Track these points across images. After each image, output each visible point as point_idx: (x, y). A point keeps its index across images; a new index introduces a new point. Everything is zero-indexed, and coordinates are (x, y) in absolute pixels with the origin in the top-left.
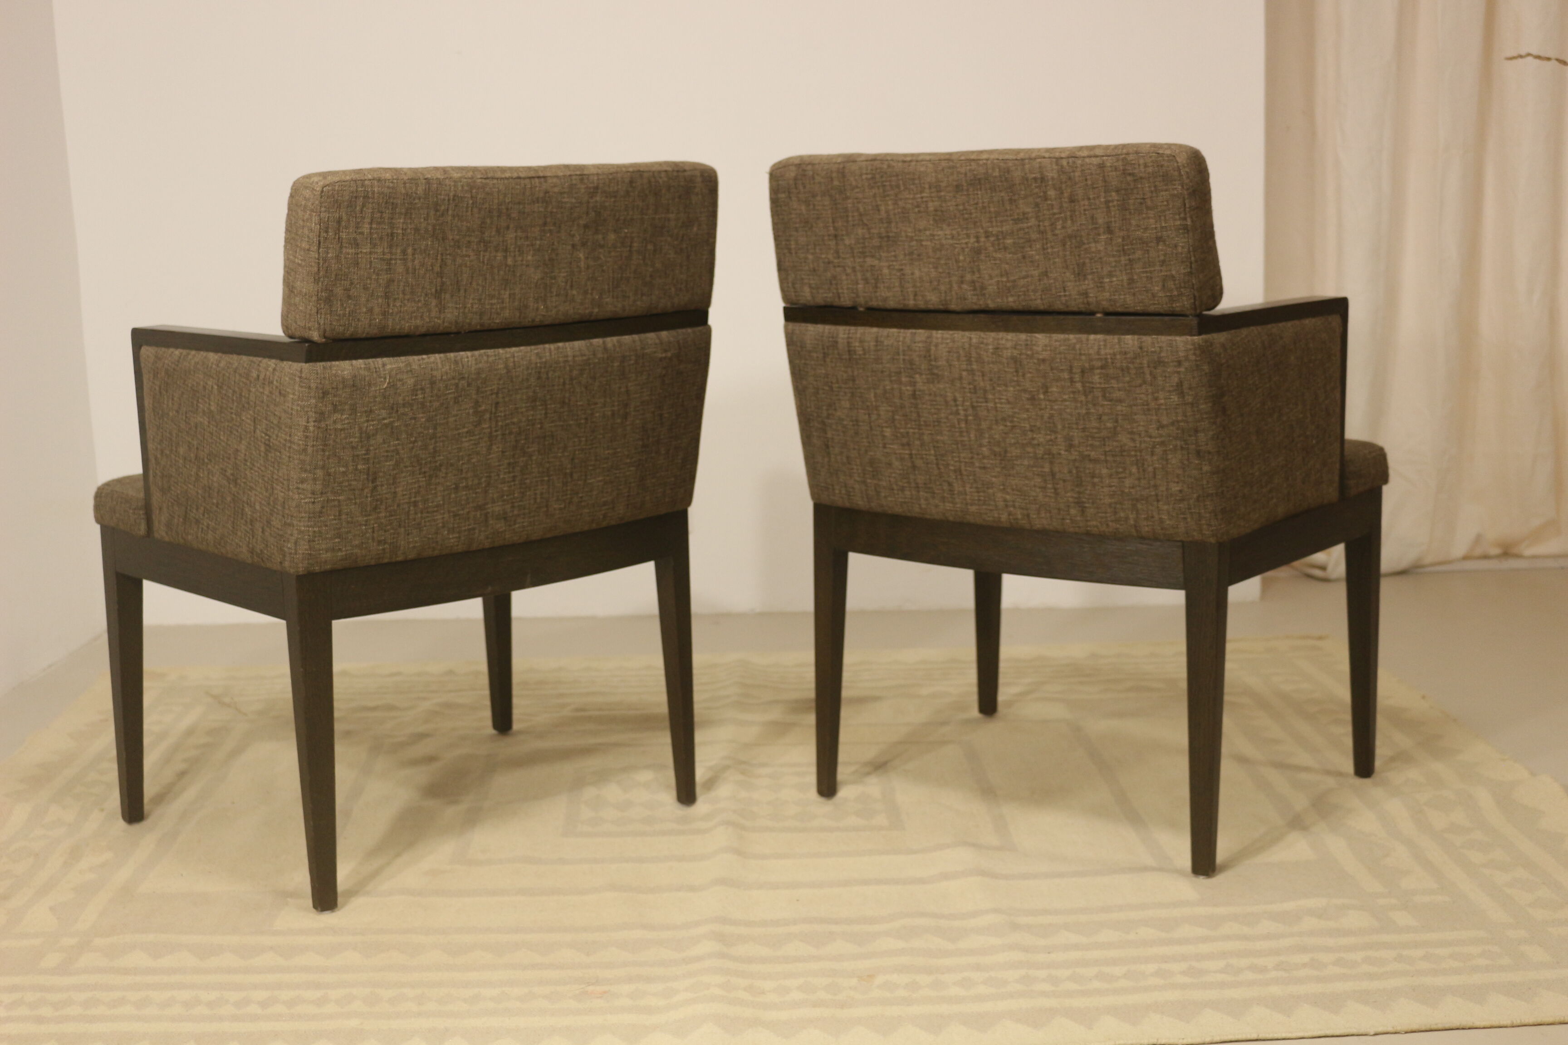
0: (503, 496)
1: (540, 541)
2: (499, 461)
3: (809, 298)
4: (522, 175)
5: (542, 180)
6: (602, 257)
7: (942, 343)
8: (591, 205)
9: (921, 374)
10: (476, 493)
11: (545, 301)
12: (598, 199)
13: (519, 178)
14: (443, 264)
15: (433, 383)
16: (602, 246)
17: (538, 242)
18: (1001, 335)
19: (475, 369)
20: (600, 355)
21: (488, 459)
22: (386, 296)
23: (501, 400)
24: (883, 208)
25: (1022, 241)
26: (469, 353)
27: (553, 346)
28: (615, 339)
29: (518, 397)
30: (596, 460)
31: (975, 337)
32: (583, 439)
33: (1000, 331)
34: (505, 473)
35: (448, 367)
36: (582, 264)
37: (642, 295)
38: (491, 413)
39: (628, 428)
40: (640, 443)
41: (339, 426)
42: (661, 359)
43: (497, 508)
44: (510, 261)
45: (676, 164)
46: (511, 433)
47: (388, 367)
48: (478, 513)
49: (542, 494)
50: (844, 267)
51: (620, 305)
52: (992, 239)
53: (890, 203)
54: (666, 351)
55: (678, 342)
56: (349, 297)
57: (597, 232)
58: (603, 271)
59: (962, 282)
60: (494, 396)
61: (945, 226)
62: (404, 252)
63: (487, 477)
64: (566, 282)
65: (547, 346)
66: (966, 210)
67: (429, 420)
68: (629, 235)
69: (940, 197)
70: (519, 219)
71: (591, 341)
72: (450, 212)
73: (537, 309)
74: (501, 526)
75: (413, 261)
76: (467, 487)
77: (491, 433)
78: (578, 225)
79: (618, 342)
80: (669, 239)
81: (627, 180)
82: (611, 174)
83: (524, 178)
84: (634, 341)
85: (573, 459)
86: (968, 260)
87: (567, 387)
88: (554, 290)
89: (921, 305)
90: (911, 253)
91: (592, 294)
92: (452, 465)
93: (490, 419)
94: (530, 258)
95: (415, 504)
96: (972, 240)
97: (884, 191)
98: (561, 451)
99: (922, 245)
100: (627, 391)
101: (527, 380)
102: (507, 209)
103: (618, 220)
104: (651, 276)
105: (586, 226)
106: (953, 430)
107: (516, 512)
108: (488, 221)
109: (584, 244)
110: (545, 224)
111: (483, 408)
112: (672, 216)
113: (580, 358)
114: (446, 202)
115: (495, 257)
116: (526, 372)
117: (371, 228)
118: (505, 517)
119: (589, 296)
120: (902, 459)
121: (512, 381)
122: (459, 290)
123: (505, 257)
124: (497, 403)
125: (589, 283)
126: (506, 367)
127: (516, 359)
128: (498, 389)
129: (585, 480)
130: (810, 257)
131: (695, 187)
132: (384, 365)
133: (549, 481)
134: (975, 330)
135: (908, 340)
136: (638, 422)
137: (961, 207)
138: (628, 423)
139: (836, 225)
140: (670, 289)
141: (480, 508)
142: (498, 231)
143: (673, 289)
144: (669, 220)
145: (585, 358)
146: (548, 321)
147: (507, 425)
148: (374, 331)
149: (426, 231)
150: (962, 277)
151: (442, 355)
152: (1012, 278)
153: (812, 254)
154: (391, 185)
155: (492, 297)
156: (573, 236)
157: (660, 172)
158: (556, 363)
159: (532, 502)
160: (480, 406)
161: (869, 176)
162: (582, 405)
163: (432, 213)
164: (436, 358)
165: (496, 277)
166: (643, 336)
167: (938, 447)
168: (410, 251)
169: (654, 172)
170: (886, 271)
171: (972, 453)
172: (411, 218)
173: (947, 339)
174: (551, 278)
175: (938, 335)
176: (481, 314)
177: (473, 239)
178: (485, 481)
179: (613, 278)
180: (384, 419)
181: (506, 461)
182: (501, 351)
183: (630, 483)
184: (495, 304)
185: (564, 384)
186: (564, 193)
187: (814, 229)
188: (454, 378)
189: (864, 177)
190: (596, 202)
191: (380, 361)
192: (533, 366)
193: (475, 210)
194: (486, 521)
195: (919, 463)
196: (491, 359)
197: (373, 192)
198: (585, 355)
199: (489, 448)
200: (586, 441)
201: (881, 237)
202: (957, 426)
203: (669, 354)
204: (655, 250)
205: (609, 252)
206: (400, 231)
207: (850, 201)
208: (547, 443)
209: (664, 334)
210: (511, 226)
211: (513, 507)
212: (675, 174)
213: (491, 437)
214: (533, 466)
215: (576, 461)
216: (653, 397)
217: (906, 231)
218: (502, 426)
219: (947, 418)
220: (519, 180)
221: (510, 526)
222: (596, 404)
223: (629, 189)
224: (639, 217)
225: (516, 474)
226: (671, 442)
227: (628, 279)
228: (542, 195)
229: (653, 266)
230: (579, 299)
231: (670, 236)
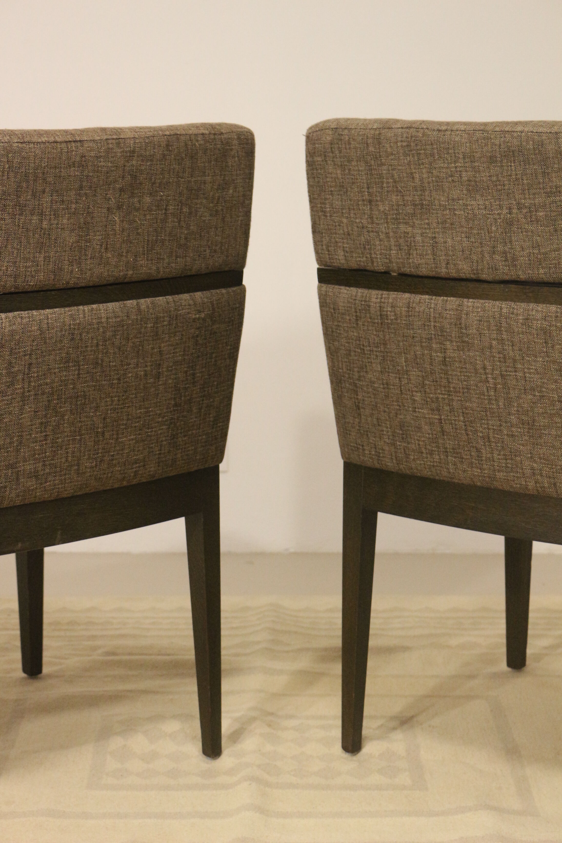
0: (35, 455)
1: (72, 499)
2: (31, 421)
3: (343, 261)
4: (59, 138)
5: (79, 144)
6: (137, 219)
7: (473, 312)
8: (127, 169)
9: (452, 341)
10: (7, 452)
11: (79, 263)
12: (134, 162)
13: (56, 142)
16: (138, 210)
17: (74, 206)
18: (532, 305)
19: (9, 331)
20: (134, 317)
21: (21, 419)
23: (34, 361)
24: (417, 176)
25: (554, 214)
27: (86, 308)
28: (149, 300)
29: (52, 357)
30: (128, 420)
31: (505, 306)
32: (116, 399)
33: (531, 302)
34: (37, 433)
36: (117, 227)
37: (177, 257)
38: (24, 374)
39: (161, 388)
40: (173, 402)
42: (194, 320)
43: (29, 467)
44: (45, 224)
45: (212, 126)
48: (10, 471)
49: (73, 452)
50: (377, 232)
51: (154, 268)
52: (525, 211)
53: (424, 171)
54: (199, 312)
55: (212, 303)
57: (132, 195)
58: (138, 234)
59: (494, 253)
61: (478, 197)
63: (19, 436)
65: (81, 307)
66: (499, 181)
68: (164, 198)
69: (474, 168)
70: (55, 183)
71: (125, 302)
73: (72, 271)
74: (31, 483)
77: (23, 393)
78: (114, 189)
79: (152, 303)
80: (204, 201)
81: (163, 144)
82: (148, 138)
83: (61, 143)
84: (168, 303)
85: (104, 419)
86: (500, 230)
87: (101, 347)
88: (89, 253)
89: (454, 274)
90: (445, 222)
91: (126, 257)
93: (23, 379)
94: (65, 221)
96: (505, 211)
97: (419, 159)
98: (92, 410)
99: (455, 214)
100: (160, 352)
101: (61, 341)
102: (43, 173)
103: (154, 183)
104: (186, 238)
105: (121, 190)
106: (482, 397)
107: (47, 471)
108: (24, 185)
109: (119, 208)
110: (81, 188)
111: (16, 369)
112: (208, 179)
113: (114, 320)
115: (31, 220)
116: (59, 334)
118: (35, 475)
119: (124, 259)
120: (431, 424)
121: (45, 343)
123: (41, 221)
124: (30, 364)
125: (124, 246)
126: (40, 329)
127: (50, 321)
128: (32, 350)
129: (117, 439)
130: (345, 220)
131: (231, 150)
133: (80, 440)
134: (506, 300)
135: (439, 307)
136: (170, 382)
137: (494, 179)
138: (160, 383)
139: (371, 190)
140: (205, 251)
141: (11, 466)
142: (34, 195)
143: (208, 251)
144: (205, 183)
145: (118, 320)
146: (82, 283)
147: (40, 385)
150: (494, 247)
152: (543, 251)
153: (347, 218)
155: (26, 260)
156: (109, 199)
157: (196, 135)
158: (90, 325)
159: (64, 460)
160: (13, 367)
161: (405, 144)
162: (115, 366)
165: (31, 241)
166: (177, 297)
167: (467, 414)
169: (190, 135)
170: (419, 238)
171: (500, 420)
173: (478, 308)
174: (86, 241)
175: (469, 303)
176: (16, 277)
177: (8, 202)
178: (17, 440)
179: (148, 241)
181: (38, 421)
182: (35, 313)
183: (162, 441)
184: (29, 267)
185: (97, 345)
186: (101, 157)
187: (349, 193)
189: (399, 144)
190: (133, 166)
192: (67, 327)
193: (12, 174)
194: (18, 479)
195: (448, 428)
196: (24, 321)
198: (119, 317)
199: (21, 409)
200: (119, 400)
201: (415, 205)
202: (486, 394)
203: (203, 315)
204: (190, 213)
205: (145, 215)
207: (385, 167)
208: (79, 403)
209: (198, 295)
210: (47, 190)
211: (44, 465)
212: (212, 137)
213: (24, 399)
214: (65, 425)
215: (108, 420)
216: (186, 357)
217: (439, 200)
218: (35, 387)
219: (477, 386)
220: (55, 144)
221: (41, 484)
222: (130, 364)
223: (165, 152)
224: (175, 180)
225: (48, 433)
226: (203, 400)
227: (163, 241)
228: (78, 159)
229: (188, 228)
230: (113, 261)
231: (206, 198)
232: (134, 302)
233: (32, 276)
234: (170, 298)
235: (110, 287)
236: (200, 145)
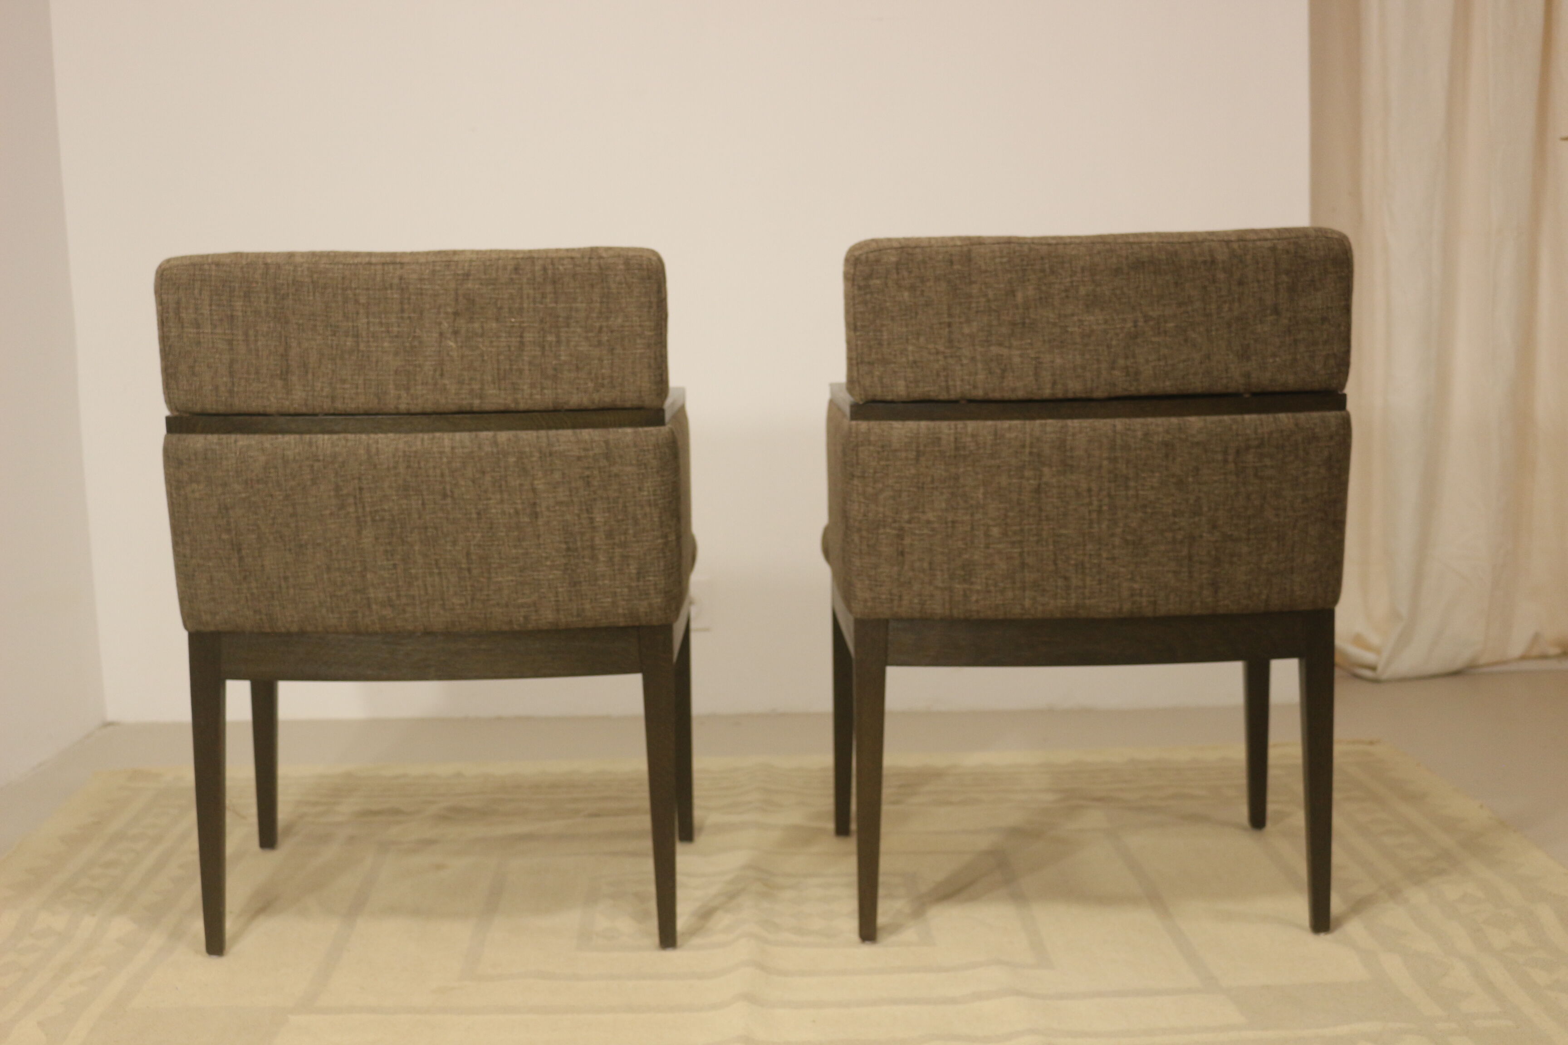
0: (384, 583)
2: (373, 547)
4: (374, 260)
6: (481, 346)
8: (460, 292)
10: (352, 576)
11: (408, 389)
12: (470, 286)
14: (287, 348)
15: (286, 462)
16: (480, 336)
17: (395, 329)
19: (332, 453)
20: (487, 449)
21: (360, 544)
22: (231, 374)
23: (365, 486)
26: (326, 437)
27: (426, 436)
28: (511, 434)
29: (386, 483)
30: (501, 558)
32: (479, 535)
34: (383, 560)
35: (301, 449)
36: (454, 354)
37: (544, 389)
38: (355, 497)
39: (542, 529)
40: (564, 546)
41: (197, 495)
42: (579, 458)
43: (380, 595)
44: (363, 347)
46: (382, 520)
47: (240, 443)
48: (358, 597)
49: (433, 586)
51: (510, 398)
54: (587, 450)
56: (194, 374)
57: (471, 320)
58: (484, 361)
60: (356, 481)
62: (246, 334)
63: (362, 561)
64: (435, 371)
65: (420, 435)
67: (287, 497)
68: (517, 324)
70: (369, 305)
72: (291, 297)
73: (400, 397)
74: (388, 612)
75: (256, 341)
76: (339, 569)
77: (358, 518)
78: (446, 313)
80: (579, 330)
81: (511, 267)
83: (376, 264)
85: (468, 554)
87: (447, 478)
88: (419, 378)
91: (469, 384)
92: (319, 545)
93: (355, 503)
94: (386, 344)
95: (286, 578)
98: (450, 544)
100: (534, 490)
101: (395, 468)
102: (355, 295)
103: (501, 308)
104: (555, 369)
105: (456, 314)
107: (404, 600)
108: (333, 305)
109: (455, 333)
110: (402, 311)
111: (345, 491)
112: (581, 306)
113: (461, 451)
114: (285, 286)
115: (345, 342)
116: (392, 460)
117: (211, 310)
118: (390, 603)
119: (466, 387)
121: (376, 468)
122: (307, 372)
123: (357, 343)
124: (361, 489)
125: (465, 373)
126: (368, 453)
127: (380, 446)
128: (361, 474)
129: (489, 578)
132: (236, 441)
133: (440, 573)
136: (555, 523)
138: (540, 523)
140: (586, 384)
141: (359, 591)
142: (346, 316)
143: (590, 385)
144: (577, 310)
145: (466, 450)
147: (376, 511)
148: (222, 409)
149: (267, 314)
151: (297, 436)
154: (228, 269)
155: (344, 381)
156: (440, 324)
157: (561, 259)
158: (430, 453)
159: (422, 592)
160: (341, 490)
162: (471, 499)
163: (272, 296)
164: (290, 439)
165: (348, 363)
166: (552, 433)
168: (251, 332)
172: (250, 301)
174: (415, 366)
176: (333, 398)
178: (361, 565)
179: (498, 369)
180: (240, 493)
181: (382, 549)
182: (364, 436)
183: (556, 587)
184: (347, 389)
185: (442, 475)
186: (424, 279)
188: (308, 459)
190: (468, 289)
191: (233, 437)
192: (401, 454)
193: (318, 294)
194: (369, 606)
196: (349, 444)
197: (210, 276)
198: (468, 448)
199: (359, 532)
203: (591, 454)
204: (559, 342)
205: (491, 342)
206: (240, 314)
208: (430, 534)
211: (399, 595)
213: (359, 522)
214: (417, 556)
215: (473, 557)
218: (371, 512)
221: (399, 614)
222: (490, 499)
223: (514, 276)
224: (532, 305)
225: (397, 562)
226: (613, 548)
227: (521, 371)
228: (396, 281)
229: (557, 357)
230: (452, 388)
231: (581, 327)
232: (490, 434)
233: (352, 399)
234: (543, 433)
235: (457, 416)
236: (565, 269)
